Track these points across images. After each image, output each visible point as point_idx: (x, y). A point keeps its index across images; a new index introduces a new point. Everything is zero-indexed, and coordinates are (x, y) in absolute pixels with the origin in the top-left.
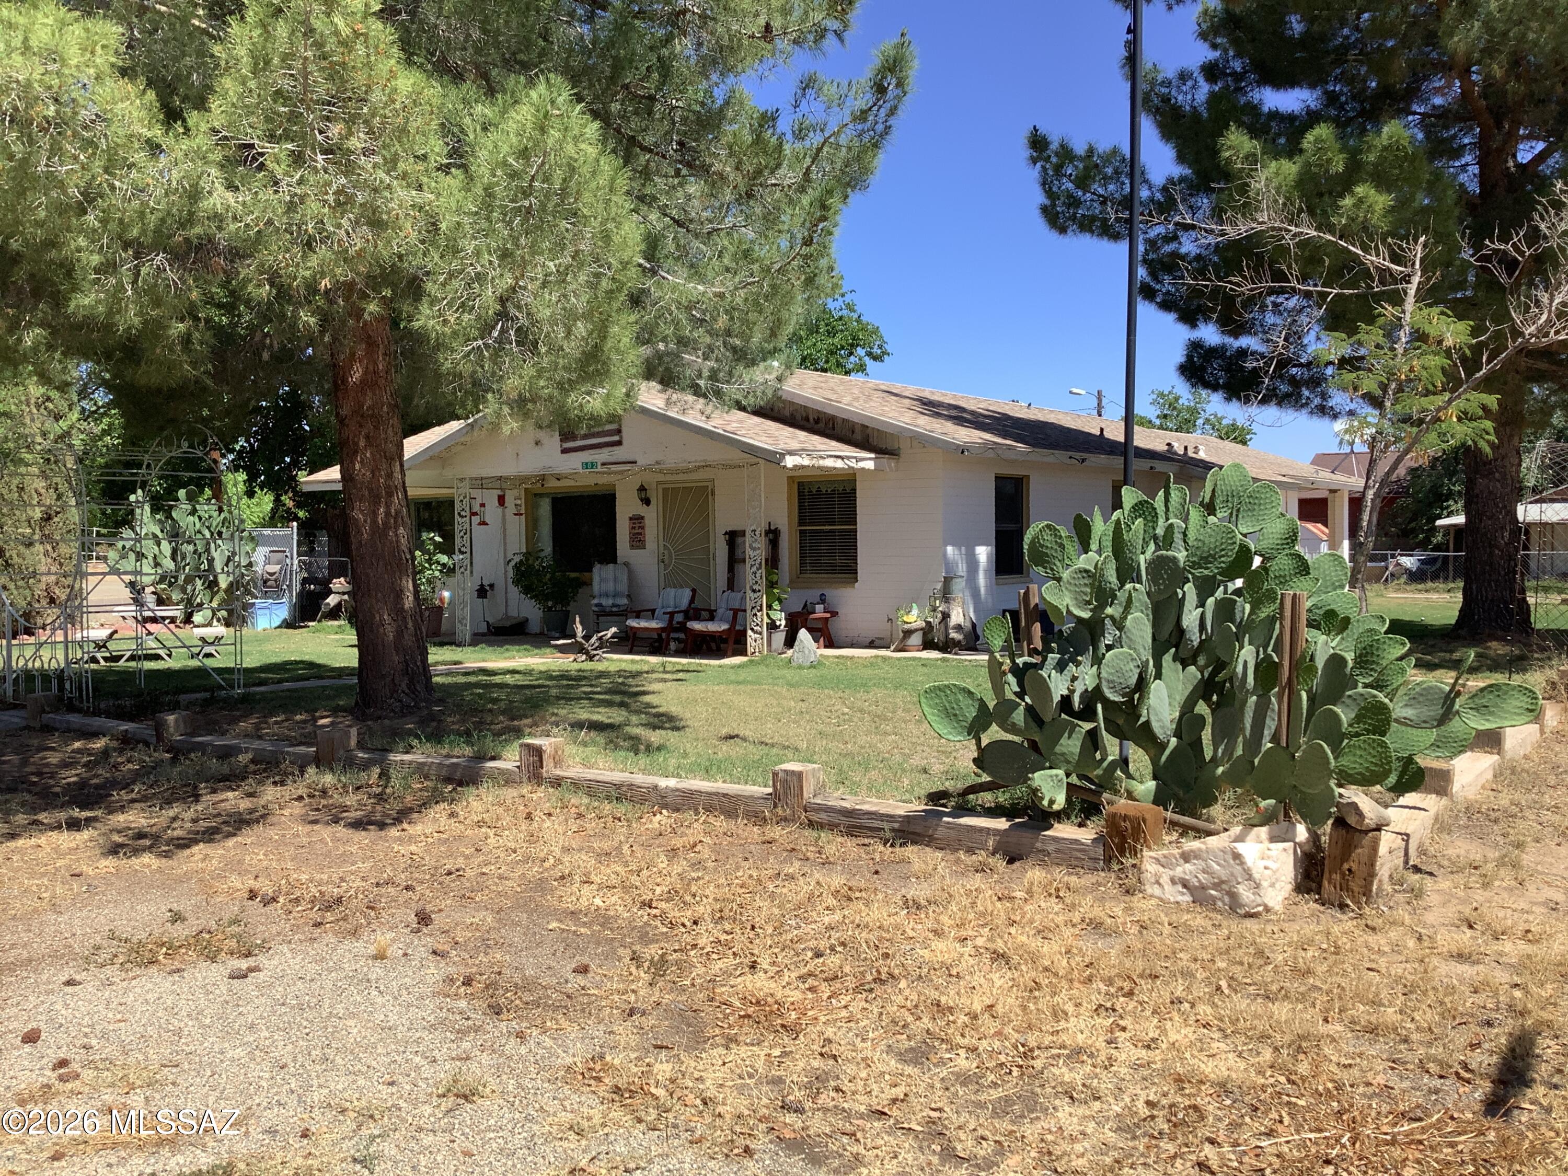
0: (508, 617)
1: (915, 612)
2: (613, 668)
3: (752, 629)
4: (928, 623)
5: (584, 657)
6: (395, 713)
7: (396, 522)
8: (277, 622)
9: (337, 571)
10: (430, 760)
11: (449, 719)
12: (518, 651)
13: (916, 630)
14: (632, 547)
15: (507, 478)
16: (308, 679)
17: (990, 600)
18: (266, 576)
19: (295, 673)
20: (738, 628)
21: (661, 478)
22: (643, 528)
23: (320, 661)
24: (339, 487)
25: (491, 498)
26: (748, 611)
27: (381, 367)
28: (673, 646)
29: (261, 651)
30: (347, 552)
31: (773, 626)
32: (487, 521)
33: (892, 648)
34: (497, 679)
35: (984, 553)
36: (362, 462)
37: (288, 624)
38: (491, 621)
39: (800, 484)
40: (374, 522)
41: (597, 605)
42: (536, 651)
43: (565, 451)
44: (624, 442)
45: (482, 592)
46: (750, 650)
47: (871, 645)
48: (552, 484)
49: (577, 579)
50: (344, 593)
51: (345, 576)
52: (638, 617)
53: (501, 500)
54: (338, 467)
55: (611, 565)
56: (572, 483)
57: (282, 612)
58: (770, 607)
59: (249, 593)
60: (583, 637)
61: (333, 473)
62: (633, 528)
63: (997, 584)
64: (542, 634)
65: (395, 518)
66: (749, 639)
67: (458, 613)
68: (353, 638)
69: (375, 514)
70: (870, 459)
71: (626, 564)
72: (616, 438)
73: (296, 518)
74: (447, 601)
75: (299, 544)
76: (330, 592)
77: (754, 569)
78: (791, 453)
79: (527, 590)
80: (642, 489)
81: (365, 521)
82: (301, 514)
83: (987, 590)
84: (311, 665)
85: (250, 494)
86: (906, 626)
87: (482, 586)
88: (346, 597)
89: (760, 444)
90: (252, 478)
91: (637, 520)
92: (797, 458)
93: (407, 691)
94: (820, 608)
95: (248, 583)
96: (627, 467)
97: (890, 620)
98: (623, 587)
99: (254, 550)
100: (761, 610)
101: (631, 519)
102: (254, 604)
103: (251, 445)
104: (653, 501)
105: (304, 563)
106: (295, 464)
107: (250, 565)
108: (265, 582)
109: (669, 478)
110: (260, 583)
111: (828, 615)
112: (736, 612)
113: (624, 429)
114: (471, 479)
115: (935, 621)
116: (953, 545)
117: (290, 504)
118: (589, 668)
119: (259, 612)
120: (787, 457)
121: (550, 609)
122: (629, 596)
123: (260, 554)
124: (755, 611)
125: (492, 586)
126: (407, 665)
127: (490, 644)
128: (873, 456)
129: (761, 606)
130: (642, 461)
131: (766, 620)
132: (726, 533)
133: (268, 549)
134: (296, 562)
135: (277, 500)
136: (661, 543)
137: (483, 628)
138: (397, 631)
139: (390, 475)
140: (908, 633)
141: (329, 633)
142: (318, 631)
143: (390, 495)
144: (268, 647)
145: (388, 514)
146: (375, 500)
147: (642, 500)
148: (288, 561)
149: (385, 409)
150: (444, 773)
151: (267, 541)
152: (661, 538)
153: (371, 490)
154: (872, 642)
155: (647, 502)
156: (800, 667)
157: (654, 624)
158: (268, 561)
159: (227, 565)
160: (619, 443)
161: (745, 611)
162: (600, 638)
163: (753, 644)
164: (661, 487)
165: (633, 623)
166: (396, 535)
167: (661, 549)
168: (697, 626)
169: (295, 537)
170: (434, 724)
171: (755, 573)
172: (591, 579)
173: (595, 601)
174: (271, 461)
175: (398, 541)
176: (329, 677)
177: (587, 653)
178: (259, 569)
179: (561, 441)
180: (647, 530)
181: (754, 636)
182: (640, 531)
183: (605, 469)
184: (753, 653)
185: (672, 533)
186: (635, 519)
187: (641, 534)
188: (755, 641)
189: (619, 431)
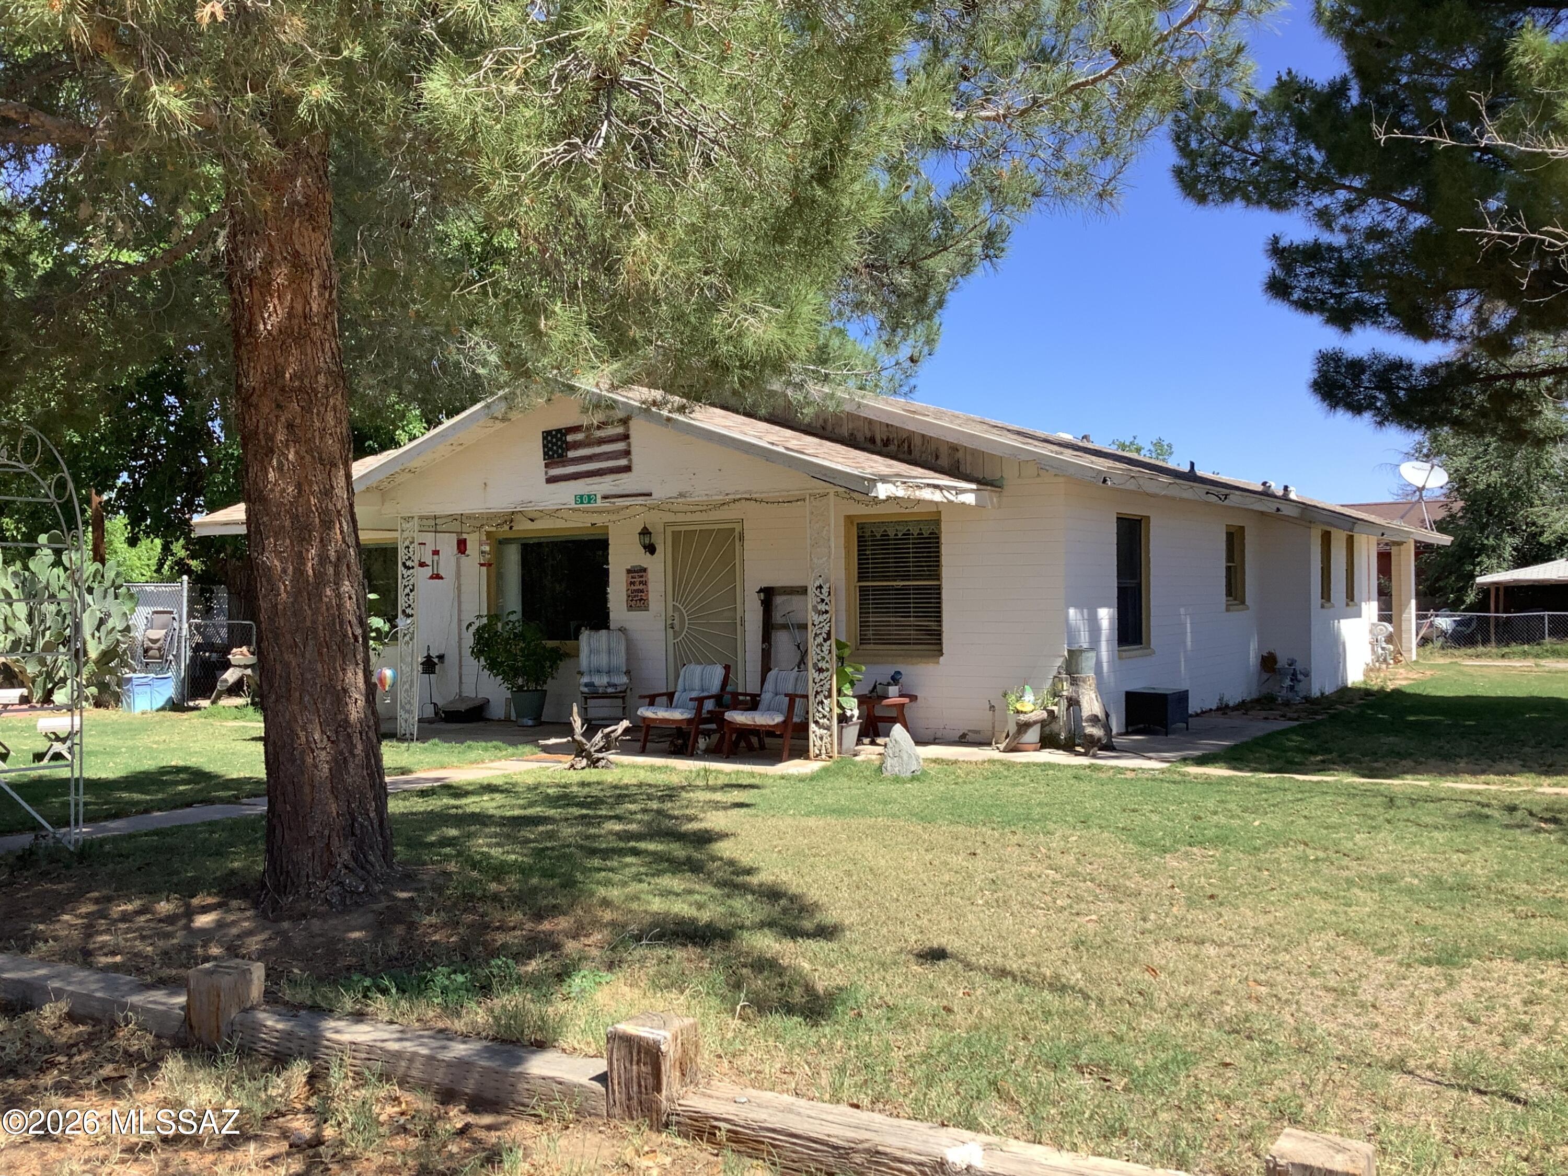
0: (461, 698)
1: (1029, 697)
2: (628, 778)
3: (816, 722)
4: (1051, 713)
5: (585, 762)
6: (331, 906)
7: (337, 573)
8: (161, 703)
9: (238, 638)
10: (409, 1046)
11: (427, 920)
12: (486, 749)
13: (1035, 723)
14: (630, 608)
15: (470, 517)
16: (189, 805)
17: (1112, 680)
18: (148, 644)
19: (171, 790)
20: (796, 719)
21: (670, 518)
22: (645, 583)
23: (209, 768)
24: (243, 530)
25: (448, 544)
26: (811, 698)
27: (315, 307)
28: (702, 743)
29: (131, 749)
30: (253, 614)
31: (843, 719)
32: (442, 574)
33: (1002, 746)
34: (472, 804)
35: (1106, 616)
36: (280, 468)
37: (175, 706)
38: (440, 704)
39: (861, 527)
40: (300, 572)
41: (586, 685)
42: (511, 750)
43: (551, 480)
44: (634, 467)
45: (429, 666)
46: (813, 751)
47: (963, 740)
48: (523, 526)
49: (555, 650)
50: (246, 667)
51: (249, 644)
52: (652, 704)
53: (462, 546)
54: (242, 506)
55: (604, 632)
56: (560, 524)
57: (168, 689)
58: (839, 692)
59: (127, 665)
60: (583, 735)
61: (237, 512)
62: (632, 583)
63: (1120, 658)
64: (507, 720)
65: (336, 567)
66: (812, 736)
67: (401, 696)
68: (257, 726)
69: (301, 559)
70: (972, 491)
71: (622, 630)
72: (623, 462)
73: (189, 571)
74: (389, 682)
75: (191, 602)
76: (227, 665)
77: (820, 640)
78: (884, 479)
79: (493, 666)
80: (645, 532)
81: (284, 571)
82: (194, 564)
83: (1109, 666)
84: (197, 775)
85: (133, 542)
86: (1022, 717)
87: (429, 657)
88: (249, 671)
89: (840, 467)
90: (135, 522)
91: (637, 574)
92: (890, 486)
93: (352, 864)
94: (893, 690)
95: (125, 651)
96: (640, 501)
97: (992, 708)
98: (620, 660)
99: (133, 611)
100: (829, 696)
101: (629, 571)
102: (130, 679)
103: (136, 482)
104: (660, 549)
105: (198, 627)
106: (189, 505)
107: (128, 629)
108: (146, 651)
109: (680, 518)
110: (140, 651)
111: (906, 700)
112: (792, 698)
113: (634, 450)
114: (421, 518)
115: (1059, 709)
116: (1076, 607)
117: (182, 553)
118: (594, 779)
119: (137, 689)
120: (879, 485)
121: (520, 689)
122: (628, 673)
123: (140, 616)
124: (819, 698)
125: (441, 657)
126: (354, 819)
127: (446, 737)
128: (974, 486)
129: (830, 690)
130: (659, 493)
131: (837, 711)
132: (761, 591)
133: (150, 610)
134: (185, 626)
135: (166, 549)
136: (670, 604)
137: (429, 712)
138: (335, 760)
139: (328, 492)
140: (1024, 727)
141: (226, 719)
142: (212, 715)
143: (327, 525)
144: (144, 740)
145: (323, 558)
146: (302, 534)
147: (645, 547)
148: (176, 625)
149: (322, 379)
150: (440, 1076)
151: (148, 599)
152: (670, 597)
153: (295, 518)
154: (964, 736)
155: (651, 549)
156: (897, 779)
157: (677, 715)
158: (150, 625)
159: (98, 629)
160: (628, 469)
161: (807, 697)
162: (607, 736)
163: (818, 743)
164: (669, 530)
165: (647, 712)
166: (339, 596)
167: (670, 613)
168: (739, 717)
169: (185, 594)
170: (400, 930)
171: (821, 645)
172: (577, 649)
173: (585, 679)
174: (159, 502)
175: (340, 606)
176: (222, 801)
177: (589, 756)
178: (138, 634)
179: (547, 466)
180: (651, 586)
181: (819, 732)
182: (641, 587)
183: (606, 504)
184: (817, 756)
185: (684, 590)
186: (635, 572)
187: (642, 591)
188: (821, 739)
189: (627, 453)
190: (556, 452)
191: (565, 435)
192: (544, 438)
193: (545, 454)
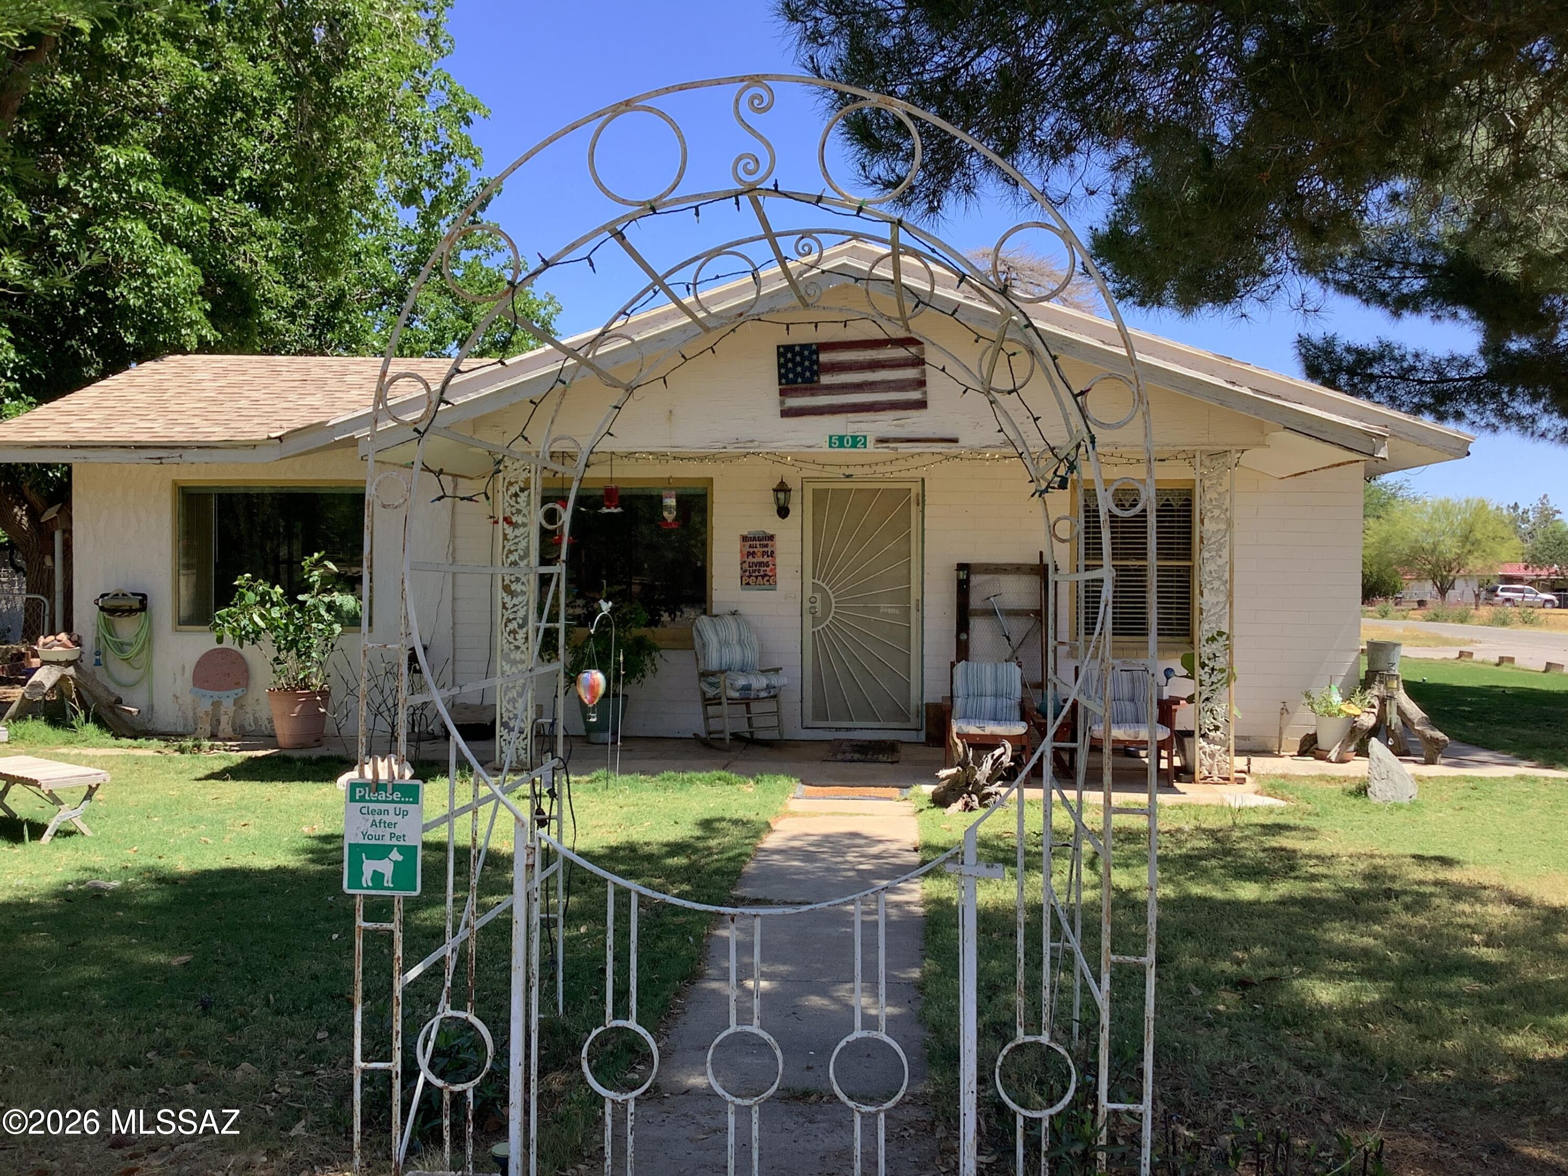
1: (1337, 697)
3: (1204, 736)
14: (746, 586)
22: (771, 555)
43: (787, 413)
44: (931, 403)
46: (1200, 771)
55: (726, 618)
62: (750, 554)
71: (731, 615)
72: (915, 395)
80: (783, 488)
89: (1330, 418)
91: (758, 542)
101: (745, 538)
104: (796, 511)
113: (931, 380)
124: (1210, 705)
130: (970, 439)
132: (953, 568)
136: (809, 582)
140: (1358, 732)
147: (776, 508)
152: (808, 573)
155: (783, 512)
160: (922, 404)
162: (997, 762)
163: (1207, 761)
167: (808, 593)
177: (977, 791)
179: (782, 393)
180: (779, 559)
181: (1208, 748)
182: (765, 559)
183: (883, 450)
184: (1205, 778)
185: (831, 565)
186: (754, 539)
187: (767, 564)
188: (1212, 756)
189: (921, 384)
190: (802, 375)
191: (817, 352)
192: (779, 355)
193: (780, 376)
